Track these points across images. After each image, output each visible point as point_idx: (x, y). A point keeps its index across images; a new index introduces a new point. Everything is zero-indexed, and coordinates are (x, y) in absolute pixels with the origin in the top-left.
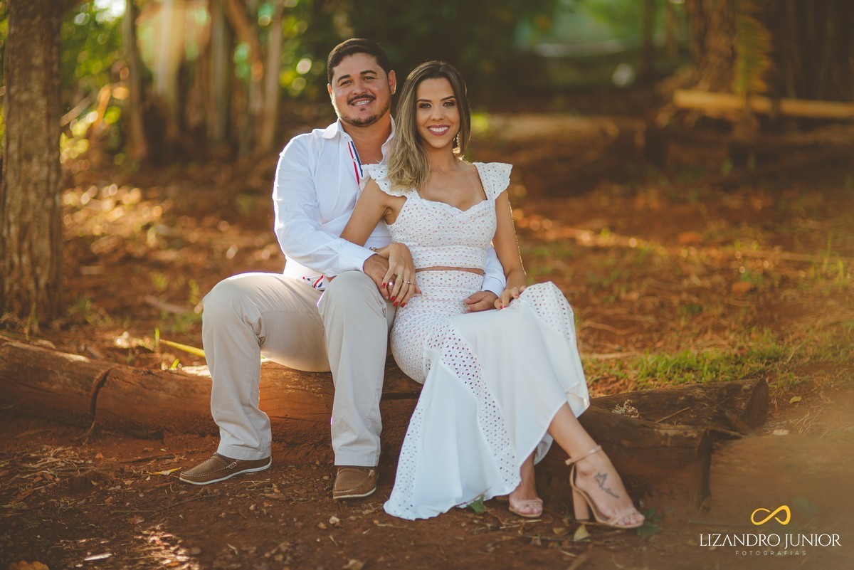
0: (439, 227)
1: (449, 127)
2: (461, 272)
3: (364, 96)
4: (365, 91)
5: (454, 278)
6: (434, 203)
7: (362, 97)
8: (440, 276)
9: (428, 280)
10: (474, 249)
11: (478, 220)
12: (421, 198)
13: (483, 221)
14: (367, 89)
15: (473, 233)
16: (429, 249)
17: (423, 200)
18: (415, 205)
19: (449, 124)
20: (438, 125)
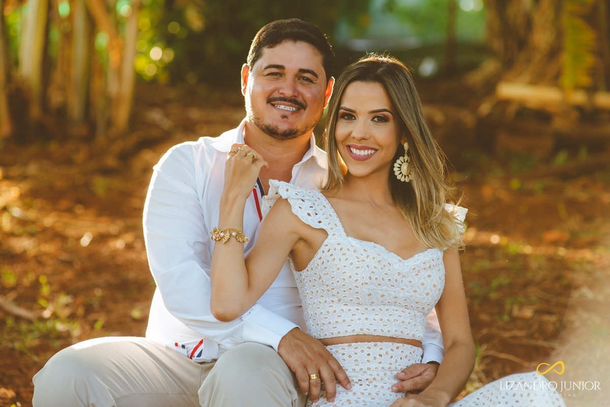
0: (370, 278)
1: (376, 150)
2: (396, 345)
3: (293, 101)
4: (296, 95)
5: (387, 353)
6: (365, 243)
7: (290, 101)
8: (367, 351)
9: (350, 356)
10: (413, 313)
11: (424, 274)
12: (348, 235)
13: (429, 276)
14: (299, 94)
15: (415, 291)
16: (353, 308)
17: (351, 239)
18: (339, 244)
19: (377, 147)
20: (359, 145)
